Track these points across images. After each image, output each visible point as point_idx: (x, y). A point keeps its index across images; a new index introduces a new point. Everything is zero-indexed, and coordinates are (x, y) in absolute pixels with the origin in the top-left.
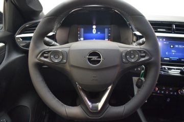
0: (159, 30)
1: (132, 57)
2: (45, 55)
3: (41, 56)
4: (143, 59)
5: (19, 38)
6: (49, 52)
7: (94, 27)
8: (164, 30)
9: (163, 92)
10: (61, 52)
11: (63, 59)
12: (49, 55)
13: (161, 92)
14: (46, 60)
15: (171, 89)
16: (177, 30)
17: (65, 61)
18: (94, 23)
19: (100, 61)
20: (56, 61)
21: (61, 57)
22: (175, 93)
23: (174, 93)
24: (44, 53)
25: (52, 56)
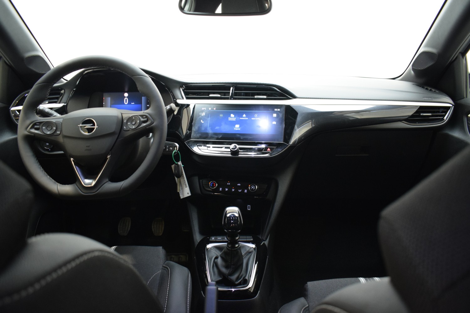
0: (211, 95)
1: (134, 123)
2: (36, 127)
3: (31, 128)
4: (144, 125)
5: (15, 111)
6: (40, 123)
7: (126, 95)
8: (219, 96)
9: (227, 190)
10: (55, 123)
11: (56, 130)
12: (41, 127)
13: (223, 190)
14: (36, 132)
15: (239, 185)
16: (236, 94)
17: (58, 132)
18: (126, 89)
19: (94, 128)
20: (48, 133)
21: (54, 128)
22: (246, 191)
23: (243, 191)
24: (35, 124)
25: (44, 128)
